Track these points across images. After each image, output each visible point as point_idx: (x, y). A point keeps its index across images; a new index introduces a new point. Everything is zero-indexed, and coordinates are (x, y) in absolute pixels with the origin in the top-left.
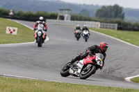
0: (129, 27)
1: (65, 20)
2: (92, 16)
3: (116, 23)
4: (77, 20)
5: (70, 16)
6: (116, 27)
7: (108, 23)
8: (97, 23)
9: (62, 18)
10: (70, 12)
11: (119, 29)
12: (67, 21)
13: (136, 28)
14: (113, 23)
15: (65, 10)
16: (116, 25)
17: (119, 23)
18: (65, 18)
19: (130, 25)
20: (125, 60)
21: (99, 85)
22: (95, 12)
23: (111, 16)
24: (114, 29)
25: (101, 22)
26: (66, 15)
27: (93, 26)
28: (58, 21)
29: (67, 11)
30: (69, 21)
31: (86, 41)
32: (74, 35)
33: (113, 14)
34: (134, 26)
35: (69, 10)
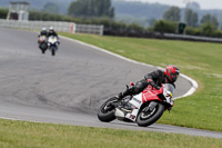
0: (121, 31)
1: (20, 20)
2: (63, 13)
3: (101, 24)
4: (38, 19)
5: (27, 14)
6: (101, 31)
7: (88, 23)
8: (71, 24)
9: (15, 16)
10: (27, 7)
11: (105, 33)
12: (23, 21)
13: (133, 31)
14: (97, 24)
15: (21, 3)
16: (102, 27)
17: (106, 24)
18: (20, 17)
19: (124, 27)
20: (115, 84)
21: (75, 124)
22: (67, 6)
23: (93, 13)
24: (97, 33)
25: (77, 23)
26: (21, 12)
27: (65, 29)
28: (8, 21)
29: (22, 6)
30: (26, 21)
31: (53, 54)
32: (38, 45)
33: (96, 10)
34: (129, 28)
35: (25, 3)
